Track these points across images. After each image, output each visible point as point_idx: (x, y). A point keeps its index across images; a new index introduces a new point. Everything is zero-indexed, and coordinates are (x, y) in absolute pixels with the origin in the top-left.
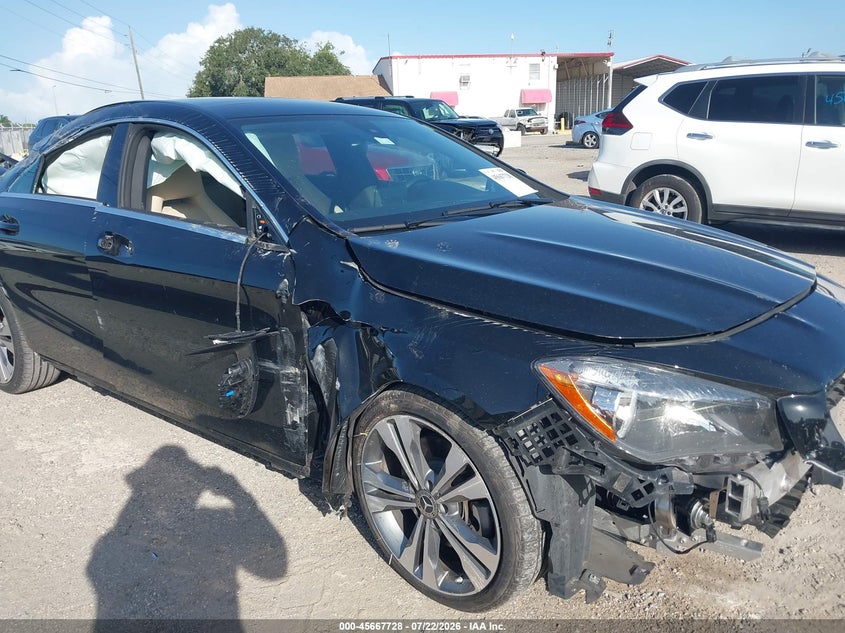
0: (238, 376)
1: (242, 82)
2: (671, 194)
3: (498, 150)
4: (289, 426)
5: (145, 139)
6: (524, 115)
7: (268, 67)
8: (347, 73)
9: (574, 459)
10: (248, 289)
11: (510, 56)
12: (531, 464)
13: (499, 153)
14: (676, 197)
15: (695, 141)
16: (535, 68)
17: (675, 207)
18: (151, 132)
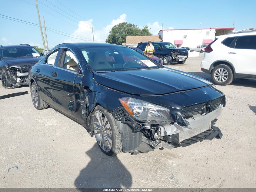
0: (72, 102)
1: (121, 38)
2: (223, 70)
3: (187, 57)
4: (82, 115)
5: (65, 51)
6: (203, 47)
7: (128, 33)
8: (151, 35)
9: (126, 120)
10: (75, 84)
11: (200, 29)
12: (119, 121)
13: (187, 58)
14: (225, 71)
15: (231, 54)
16: (208, 33)
17: (225, 74)
18: (66, 50)
